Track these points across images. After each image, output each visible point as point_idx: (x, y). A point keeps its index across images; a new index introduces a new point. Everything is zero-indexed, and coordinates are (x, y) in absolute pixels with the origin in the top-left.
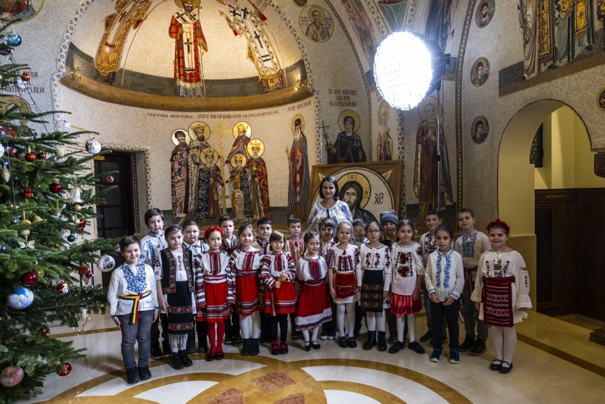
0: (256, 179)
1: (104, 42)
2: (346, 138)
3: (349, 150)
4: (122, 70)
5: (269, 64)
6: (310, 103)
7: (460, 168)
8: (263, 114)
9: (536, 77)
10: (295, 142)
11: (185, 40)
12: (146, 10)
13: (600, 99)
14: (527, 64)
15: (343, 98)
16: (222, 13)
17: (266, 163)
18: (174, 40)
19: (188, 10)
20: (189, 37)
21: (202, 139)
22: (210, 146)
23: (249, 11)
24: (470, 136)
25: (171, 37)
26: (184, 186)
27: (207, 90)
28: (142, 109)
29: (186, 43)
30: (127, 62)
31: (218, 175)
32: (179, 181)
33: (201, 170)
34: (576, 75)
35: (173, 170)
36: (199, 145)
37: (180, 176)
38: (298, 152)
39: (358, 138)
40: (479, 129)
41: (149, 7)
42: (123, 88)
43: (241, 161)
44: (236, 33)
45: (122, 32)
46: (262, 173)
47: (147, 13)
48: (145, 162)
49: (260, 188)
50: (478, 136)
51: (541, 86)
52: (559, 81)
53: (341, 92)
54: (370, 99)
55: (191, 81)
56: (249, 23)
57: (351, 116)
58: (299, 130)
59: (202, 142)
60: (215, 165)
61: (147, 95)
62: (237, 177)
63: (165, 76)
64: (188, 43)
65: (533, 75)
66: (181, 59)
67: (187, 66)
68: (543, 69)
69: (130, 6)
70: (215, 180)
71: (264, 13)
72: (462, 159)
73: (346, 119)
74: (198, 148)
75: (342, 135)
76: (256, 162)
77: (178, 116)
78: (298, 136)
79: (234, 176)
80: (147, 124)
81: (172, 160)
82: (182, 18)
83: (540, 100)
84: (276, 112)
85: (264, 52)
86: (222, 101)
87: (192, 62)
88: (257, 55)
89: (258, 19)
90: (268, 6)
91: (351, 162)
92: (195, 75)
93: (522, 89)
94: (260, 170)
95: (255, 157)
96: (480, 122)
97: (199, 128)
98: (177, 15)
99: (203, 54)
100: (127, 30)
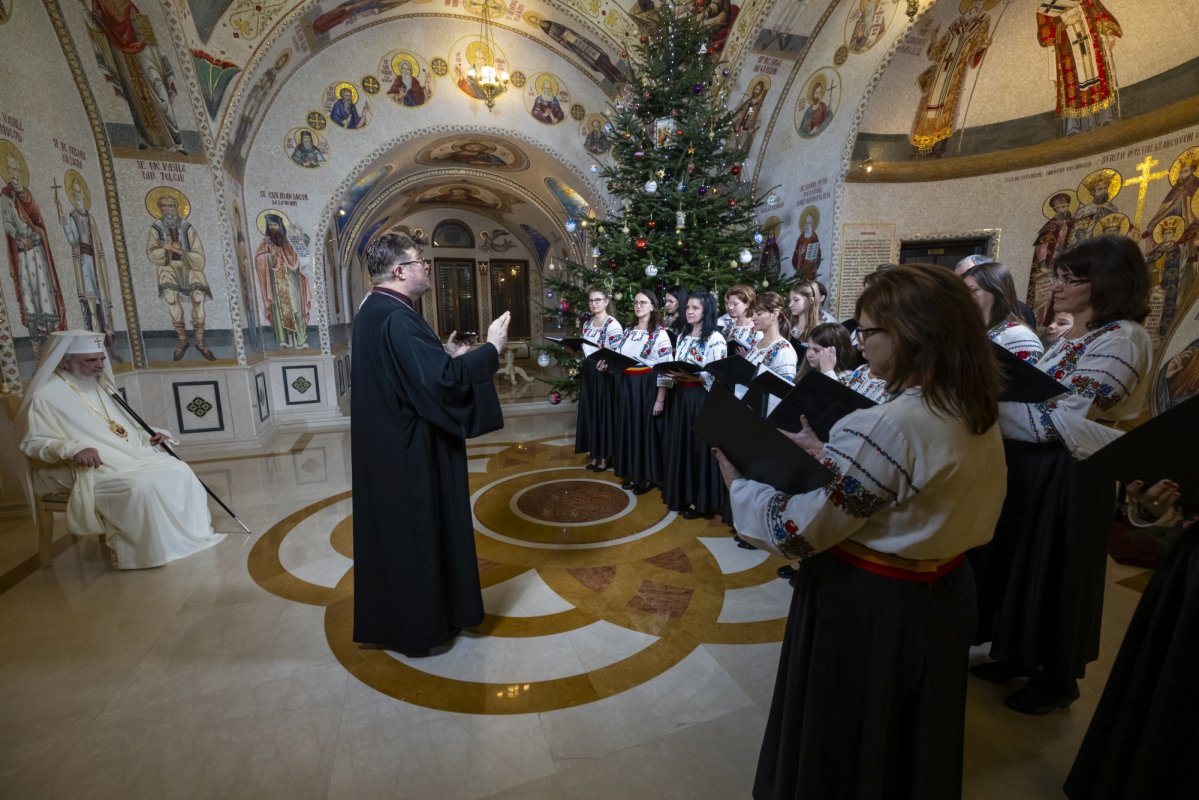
1: (925, 106)
4: (959, 131)
11: (1072, 37)
12: (985, 32)
18: (1052, 48)
20: (1079, 29)
21: (1102, 199)
22: (1117, 209)
25: (1044, 46)
28: (995, 175)
29: (1076, 42)
30: (968, 117)
32: (1044, 276)
35: (1035, 258)
36: (1095, 210)
37: (1047, 267)
41: (988, 27)
42: (960, 155)
43: (1174, 230)
45: (954, 80)
47: (989, 35)
55: (1091, 102)
59: (1102, 206)
61: (1003, 152)
62: (1160, 262)
63: (1039, 112)
64: (1080, 39)
66: (1070, 74)
67: (1082, 79)
69: (956, 43)
74: (1091, 216)
77: (1061, 170)
79: (1154, 262)
80: (1001, 196)
81: (1037, 243)
82: (1056, 7)
86: (1152, 119)
87: (1092, 68)
92: (1102, 84)
97: (1101, 180)
98: (1045, 9)
99: (1112, 45)
100: (962, 75)
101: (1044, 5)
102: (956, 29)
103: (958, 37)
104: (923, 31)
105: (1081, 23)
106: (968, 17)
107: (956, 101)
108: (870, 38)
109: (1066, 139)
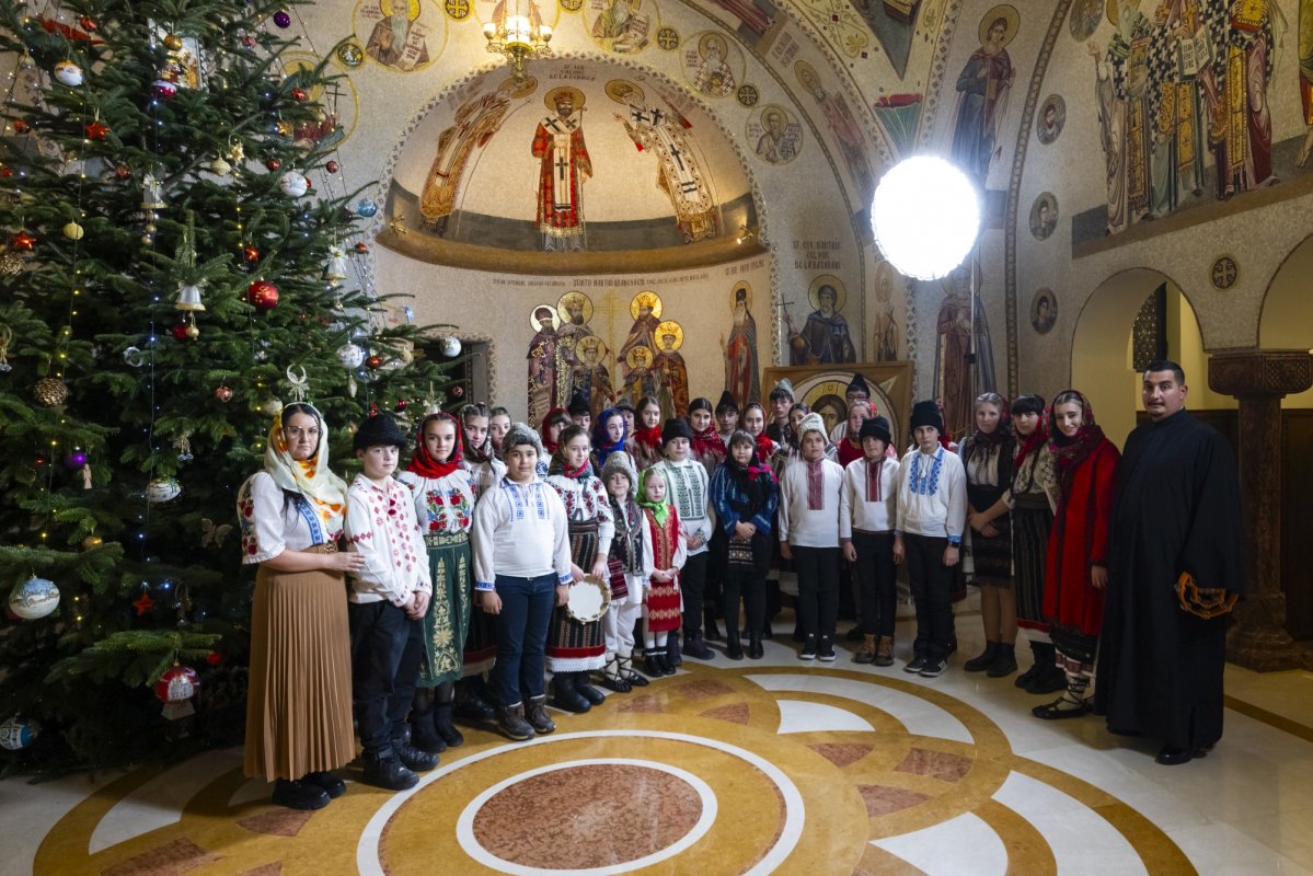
0: (669, 389)
1: (435, 172)
2: (821, 322)
3: (827, 342)
5: (694, 197)
6: (761, 262)
7: (1013, 373)
8: (682, 279)
9: (1125, 232)
10: (735, 326)
12: (500, 117)
13: (1214, 273)
14: (1113, 209)
15: (817, 256)
16: (618, 117)
17: (686, 361)
18: (539, 160)
19: (565, 114)
20: (563, 155)
21: (578, 321)
22: (592, 332)
23: (663, 114)
24: (1029, 321)
25: (535, 155)
26: (548, 399)
27: (589, 238)
28: (486, 273)
29: (558, 165)
31: (605, 382)
32: (540, 392)
33: (576, 373)
34: (1181, 234)
35: (531, 372)
36: (574, 330)
37: (542, 383)
38: (741, 345)
39: (842, 322)
40: (1043, 310)
41: (503, 113)
42: (458, 240)
43: (644, 358)
44: (640, 147)
45: (461, 152)
46: (679, 379)
47: (501, 121)
48: (488, 360)
49: (675, 405)
50: (1041, 321)
51: (1133, 245)
52: (1157, 241)
53: (815, 245)
54: (863, 256)
55: (563, 225)
56: (662, 131)
57: (829, 284)
58: (743, 307)
59: (580, 327)
60: (600, 364)
61: (493, 249)
62: (637, 385)
63: (521, 218)
64: (562, 164)
65: (1121, 228)
66: (549, 191)
67: (558, 201)
68: (1136, 219)
69: (477, 114)
70: (600, 390)
71: (689, 118)
72: (1017, 359)
73: (821, 291)
74: (572, 335)
75: (815, 318)
76: (669, 360)
77: (541, 284)
78: (741, 318)
79: (631, 384)
80: (491, 298)
81: (530, 356)
82: (555, 127)
83: (1133, 269)
84: (705, 276)
85: (686, 176)
86: (613, 258)
87: (566, 194)
88: (674, 182)
89: (678, 126)
90: (695, 109)
91: (830, 361)
92: (571, 215)
93: (1106, 250)
94: (675, 372)
95: (668, 351)
96: (1043, 299)
97: (575, 302)
98: (547, 122)
99: (584, 181)
100: (469, 149)
101: (548, 119)
102: (484, 101)
103: (481, 109)
104: (472, 88)
105: (566, 150)
106: (499, 96)
107: (459, 174)
108: (404, 57)
109: (543, 253)
